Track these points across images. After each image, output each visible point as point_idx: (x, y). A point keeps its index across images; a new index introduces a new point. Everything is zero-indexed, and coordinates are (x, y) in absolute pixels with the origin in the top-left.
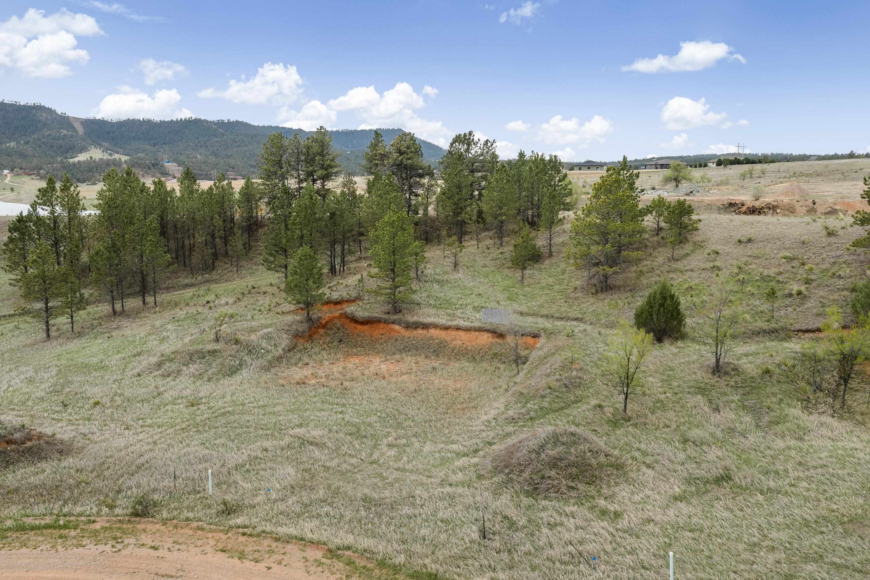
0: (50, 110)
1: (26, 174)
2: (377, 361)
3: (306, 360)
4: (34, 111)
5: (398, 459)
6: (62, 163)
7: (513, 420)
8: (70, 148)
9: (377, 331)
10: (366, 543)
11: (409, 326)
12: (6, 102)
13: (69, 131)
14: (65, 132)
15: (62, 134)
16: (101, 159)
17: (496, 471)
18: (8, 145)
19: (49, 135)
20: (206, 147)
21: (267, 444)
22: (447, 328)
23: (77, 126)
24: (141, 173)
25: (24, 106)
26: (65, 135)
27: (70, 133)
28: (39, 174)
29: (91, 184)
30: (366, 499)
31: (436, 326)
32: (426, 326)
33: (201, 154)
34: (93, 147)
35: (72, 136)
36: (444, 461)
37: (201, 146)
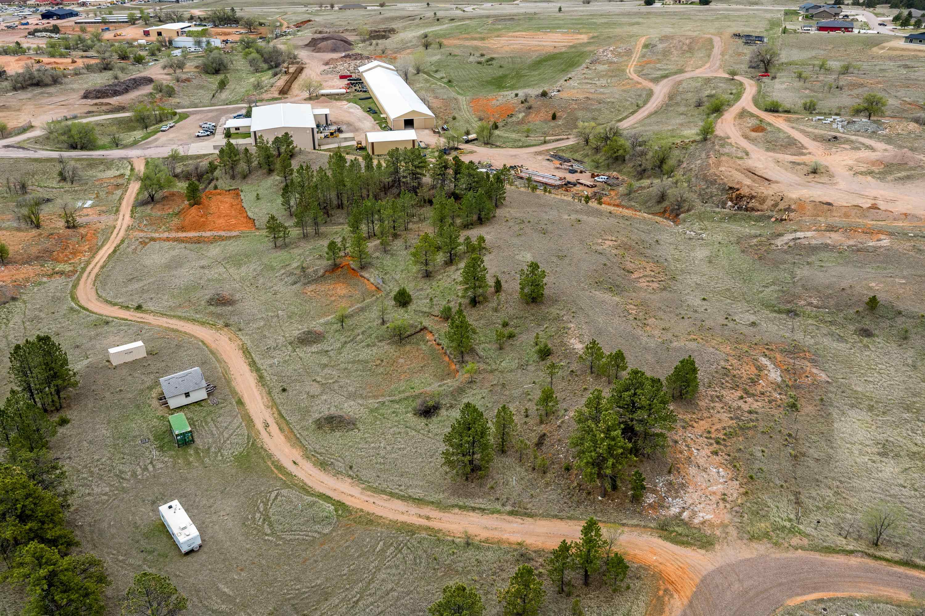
2: (342, 287)
3: (323, 282)
5: (287, 326)
9: (355, 274)
10: (249, 344)
11: (360, 276)
21: (270, 314)
22: (368, 280)
30: (264, 335)
31: (366, 278)
32: (364, 278)
36: (292, 330)
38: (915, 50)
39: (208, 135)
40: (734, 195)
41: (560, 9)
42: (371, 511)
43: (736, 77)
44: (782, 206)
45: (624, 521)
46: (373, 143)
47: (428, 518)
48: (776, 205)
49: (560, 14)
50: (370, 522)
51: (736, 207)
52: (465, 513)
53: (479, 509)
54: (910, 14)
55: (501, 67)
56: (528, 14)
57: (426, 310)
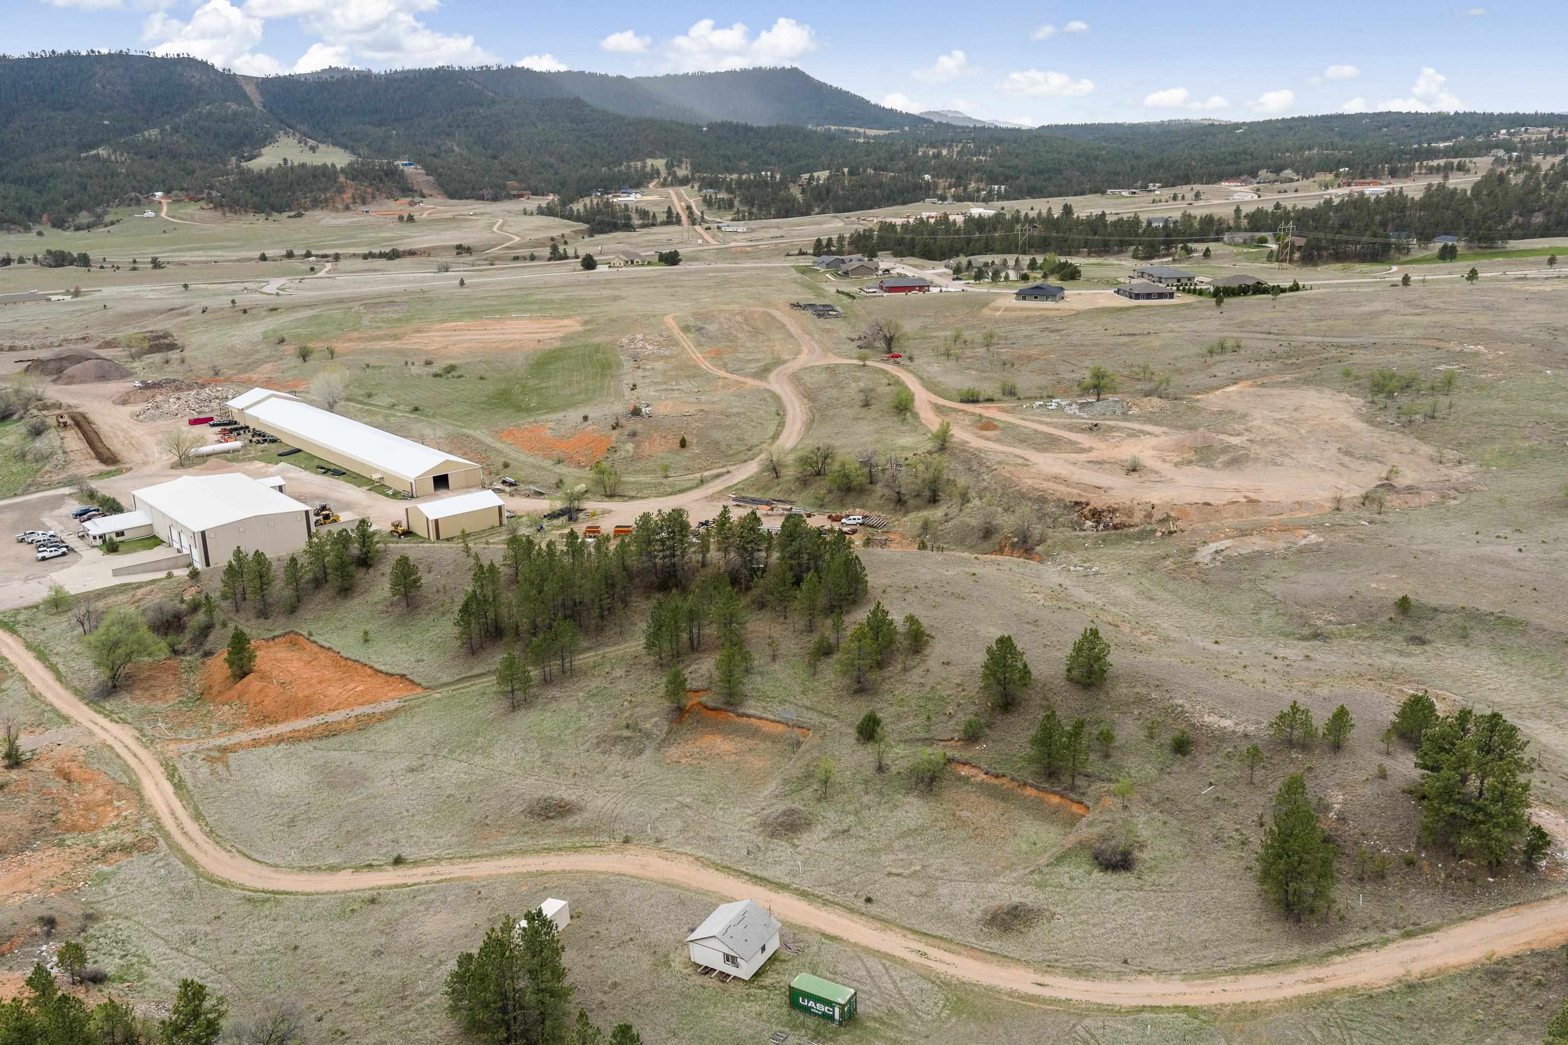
0: (204, 64)
1: (191, 199)
2: (718, 740)
3: (679, 740)
4: (179, 68)
5: (723, 816)
6: (242, 172)
7: (777, 796)
8: (246, 137)
9: (721, 716)
10: (708, 855)
11: (738, 715)
12: (132, 53)
13: (240, 105)
14: (234, 106)
15: (230, 111)
16: (303, 166)
17: (761, 825)
18: (146, 133)
19: (210, 114)
20: (467, 127)
21: (667, 806)
22: (760, 718)
23: (249, 89)
24: (369, 190)
25: (163, 58)
26: (235, 114)
27: (242, 108)
28: (210, 199)
29: (295, 216)
30: (709, 837)
31: (754, 717)
32: (748, 716)
33: (459, 145)
34: (281, 132)
35: (246, 115)
36: (742, 819)
37: (458, 126)
38: (1038, 309)
39: (64, 554)
40: (1086, 511)
41: (462, 283)
42: (1238, 1001)
43: (868, 363)
44: (1157, 515)
45: (1545, 894)
46: (436, 521)
47: (1319, 980)
48: (1149, 516)
49: (465, 291)
50: (1255, 1013)
51: (1101, 527)
52: (1351, 957)
53: (1363, 945)
54: (970, 263)
55: (482, 378)
56: (411, 292)
57: (922, 735)
